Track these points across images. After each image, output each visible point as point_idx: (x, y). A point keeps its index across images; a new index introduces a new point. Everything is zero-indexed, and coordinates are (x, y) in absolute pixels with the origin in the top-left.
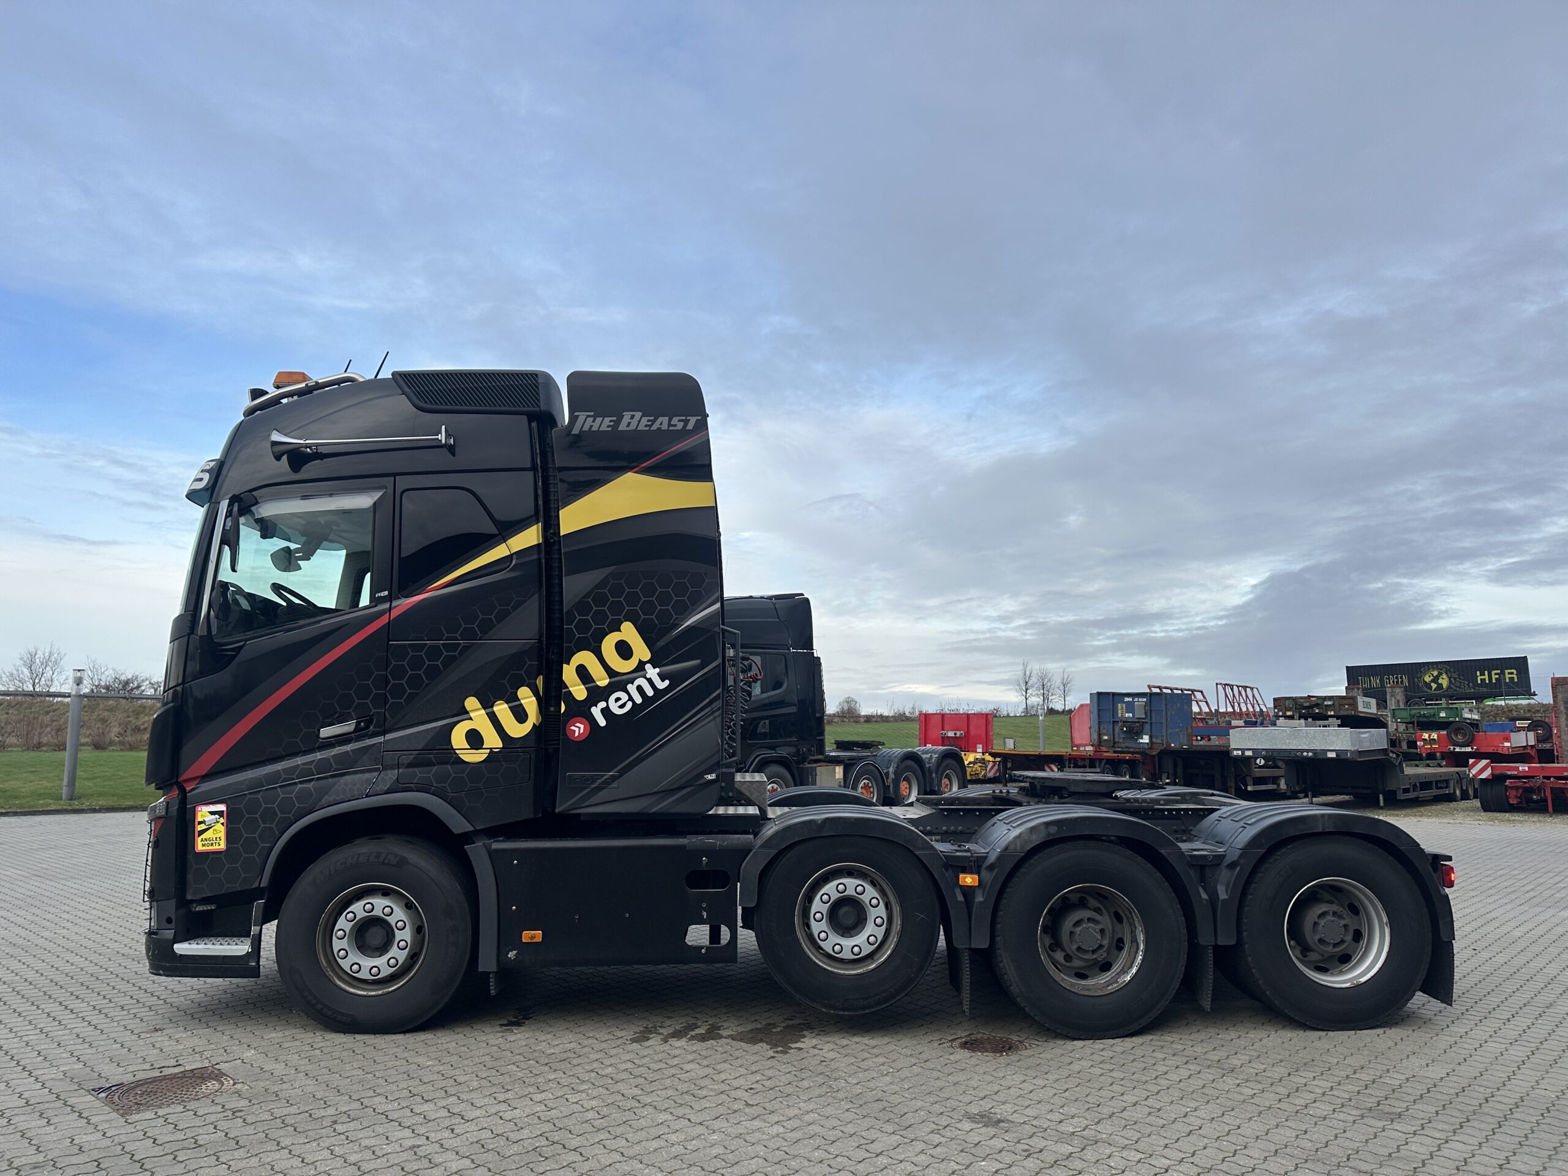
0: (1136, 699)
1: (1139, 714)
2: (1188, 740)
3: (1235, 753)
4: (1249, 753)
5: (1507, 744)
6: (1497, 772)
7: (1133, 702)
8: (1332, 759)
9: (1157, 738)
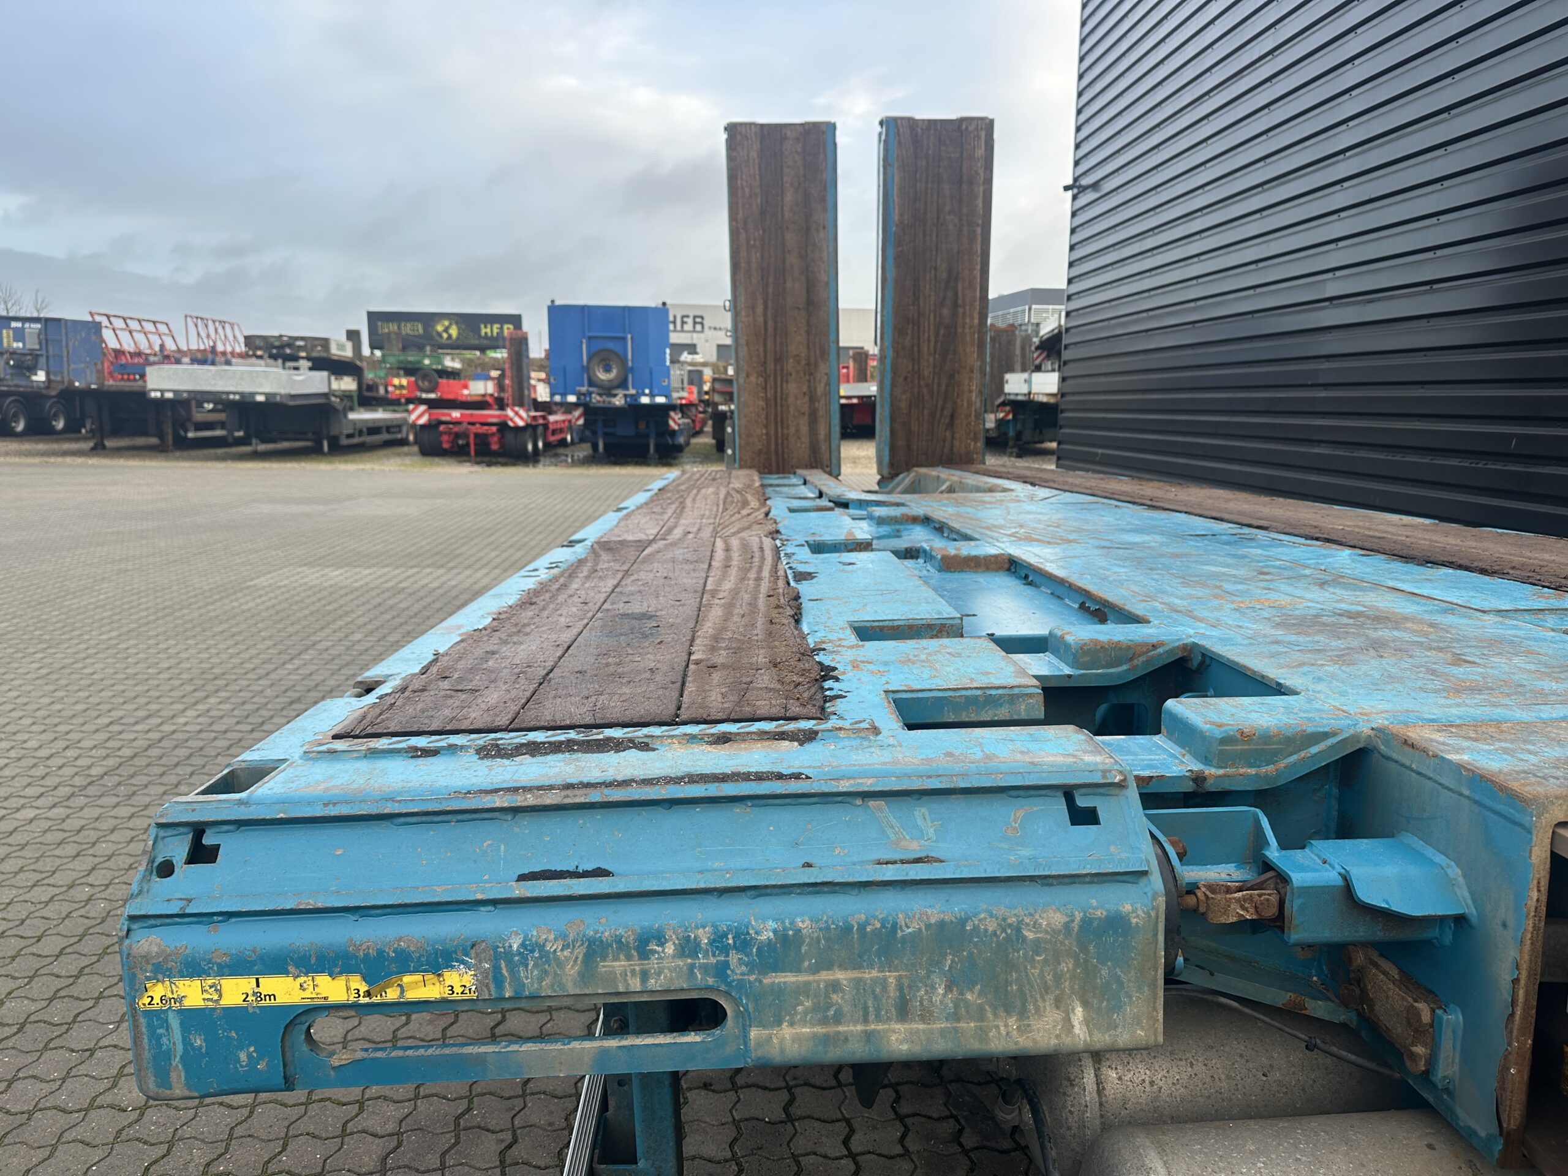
0: (27, 325)
1: (32, 344)
2: (98, 378)
3: (153, 395)
4: (169, 395)
5: (466, 392)
6: (433, 417)
7: (23, 328)
8: (260, 403)
9: (55, 374)
